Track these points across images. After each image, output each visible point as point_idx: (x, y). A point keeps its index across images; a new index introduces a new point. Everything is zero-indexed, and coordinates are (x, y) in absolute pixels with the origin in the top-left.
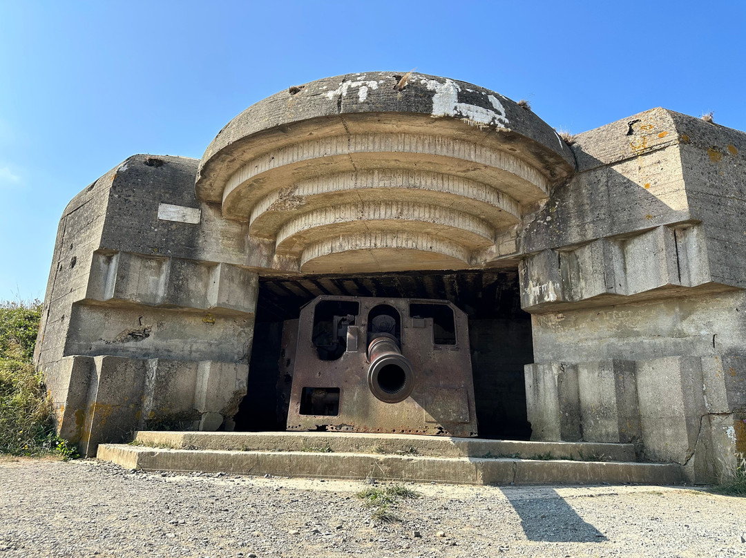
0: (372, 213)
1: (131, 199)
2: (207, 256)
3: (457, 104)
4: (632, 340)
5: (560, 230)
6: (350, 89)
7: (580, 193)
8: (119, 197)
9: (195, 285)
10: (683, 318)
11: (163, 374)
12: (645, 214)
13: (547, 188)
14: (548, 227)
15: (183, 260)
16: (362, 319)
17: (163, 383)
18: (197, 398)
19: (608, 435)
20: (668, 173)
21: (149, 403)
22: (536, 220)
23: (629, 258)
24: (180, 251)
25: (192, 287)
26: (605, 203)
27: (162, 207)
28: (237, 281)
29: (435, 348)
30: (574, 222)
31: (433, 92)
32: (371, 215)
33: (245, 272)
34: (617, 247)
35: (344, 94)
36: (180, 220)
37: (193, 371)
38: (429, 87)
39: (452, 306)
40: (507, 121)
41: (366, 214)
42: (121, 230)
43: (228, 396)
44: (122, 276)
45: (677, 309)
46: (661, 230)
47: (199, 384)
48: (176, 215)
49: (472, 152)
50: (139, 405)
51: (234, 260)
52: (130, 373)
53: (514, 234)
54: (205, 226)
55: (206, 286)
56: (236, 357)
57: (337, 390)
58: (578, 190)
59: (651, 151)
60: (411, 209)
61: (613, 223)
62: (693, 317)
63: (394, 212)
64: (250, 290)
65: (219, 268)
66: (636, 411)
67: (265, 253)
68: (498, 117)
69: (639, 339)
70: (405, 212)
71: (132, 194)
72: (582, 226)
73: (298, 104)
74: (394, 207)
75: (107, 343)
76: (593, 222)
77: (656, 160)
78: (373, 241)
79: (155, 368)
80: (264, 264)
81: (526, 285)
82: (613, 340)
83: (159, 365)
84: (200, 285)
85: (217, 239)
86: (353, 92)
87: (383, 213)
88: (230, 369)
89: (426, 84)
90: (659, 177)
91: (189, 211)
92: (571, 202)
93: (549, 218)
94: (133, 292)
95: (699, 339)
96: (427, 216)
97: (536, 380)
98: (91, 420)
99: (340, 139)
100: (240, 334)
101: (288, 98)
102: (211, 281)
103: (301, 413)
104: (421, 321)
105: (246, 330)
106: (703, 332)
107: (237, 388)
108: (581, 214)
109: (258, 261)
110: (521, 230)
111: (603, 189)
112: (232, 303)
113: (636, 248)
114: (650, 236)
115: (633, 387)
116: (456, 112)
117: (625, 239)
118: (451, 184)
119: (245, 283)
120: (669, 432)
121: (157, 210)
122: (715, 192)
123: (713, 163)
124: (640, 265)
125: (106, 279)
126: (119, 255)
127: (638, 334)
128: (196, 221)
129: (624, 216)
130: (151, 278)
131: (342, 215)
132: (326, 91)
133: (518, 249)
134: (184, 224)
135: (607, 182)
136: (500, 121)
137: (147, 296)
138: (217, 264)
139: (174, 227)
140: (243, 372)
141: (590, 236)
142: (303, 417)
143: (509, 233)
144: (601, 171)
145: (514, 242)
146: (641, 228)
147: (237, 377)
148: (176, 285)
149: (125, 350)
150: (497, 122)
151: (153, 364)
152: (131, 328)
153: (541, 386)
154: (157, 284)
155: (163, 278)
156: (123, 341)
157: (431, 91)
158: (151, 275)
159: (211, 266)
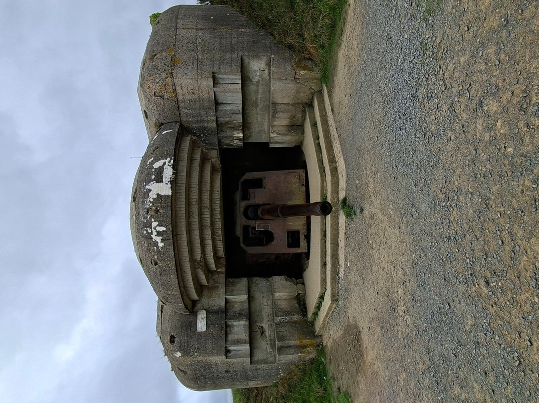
0: (207, 222)
1: (196, 346)
2: (223, 303)
3: (164, 183)
4: (259, 101)
5: (208, 131)
6: (157, 235)
7: (191, 121)
8: (196, 352)
9: (237, 307)
10: (251, 81)
11: (282, 314)
12: (207, 95)
13: (187, 136)
14: (206, 136)
15: (226, 315)
16: (252, 223)
17: (287, 313)
18: (290, 297)
19: (302, 117)
20: (188, 84)
21: (296, 318)
22: (202, 141)
23: (225, 102)
24: (221, 317)
25: (238, 309)
26: (198, 111)
27: (199, 330)
28: (233, 288)
29: (265, 188)
30: (205, 125)
31: (158, 195)
32: (208, 222)
33: (227, 285)
34: (219, 107)
35: (161, 238)
36: (205, 319)
37: (278, 301)
38: (155, 197)
39: (242, 180)
40: (169, 159)
41: (207, 224)
42: (214, 347)
43: (289, 283)
44: (238, 342)
45: (247, 82)
46: (215, 89)
47: (284, 297)
48: (202, 322)
49: (181, 174)
50: (295, 322)
51: (223, 290)
52: (283, 329)
53: (207, 151)
54: (207, 307)
55: (236, 302)
56: (268, 284)
57: (288, 232)
58: (189, 122)
59: (175, 90)
60: (204, 202)
61: (209, 108)
62: (251, 77)
63: (205, 210)
64: (235, 281)
65: (227, 297)
66: (292, 105)
67: (217, 276)
68: (167, 163)
69: (259, 98)
70: (206, 205)
71: (194, 346)
72: (208, 121)
73: (165, 260)
74: (203, 211)
75: (268, 345)
76: (207, 117)
77: (180, 88)
78: (217, 220)
79: (280, 318)
80: (223, 276)
81: (232, 145)
82: (258, 109)
83: (278, 316)
84: (236, 305)
85: (213, 300)
86: (159, 234)
87: (206, 216)
88: (277, 285)
89: (153, 199)
90: (189, 88)
91: (199, 317)
92: (195, 125)
93: (202, 135)
94: (245, 336)
95: (261, 76)
96: (206, 194)
97: (277, 143)
98: (306, 342)
99: (178, 239)
100: (257, 284)
101: (159, 266)
102: (234, 300)
103: (299, 247)
104: (252, 195)
105: (254, 281)
106: (258, 74)
107: (284, 280)
108: (202, 121)
109: (222, 278)
110: (206, 148)
111: (191, 111)
112: (244, 288)
113: (221, 99)
114: (217, 93)
115: (282, 105)
116: (169, 184)
117: (217, 103)
118: (193, 184)
119: (233, 284)
120: (302, 94)
121: (201, 332)
122: (196, 63)
123: (181, 62)
124: (229, 98)
125: (239, 351)
126: (227, 346)
127: (257, 99)
128: (204, 312)
129: (206, 104)
130: (236, 329)
131: (207, 236)
132: (158, 247)
133: (215, 149)
134: (207, 317)
135: (187, 109)
136: (169, 162)
137: (244, 330)
138: (226, 298)
139: (209, 322)
140: (277, 279)
141: (214, 118)
142: (301, 246)
143: (206, 153)
144: (181, 112)
145: (212, 151)
146: (213, 97)
147: (279, 281)
148: (239, 316)
149: (270, 336)
150: (170, 164)
151: (278, 319)
152: (259, 335)
153: (280, 141)
154: (238, 326)
155: (235, 323)
156: (266, 338)
157: (158, 196)
158: (234, 330)
159: (227, 301)
